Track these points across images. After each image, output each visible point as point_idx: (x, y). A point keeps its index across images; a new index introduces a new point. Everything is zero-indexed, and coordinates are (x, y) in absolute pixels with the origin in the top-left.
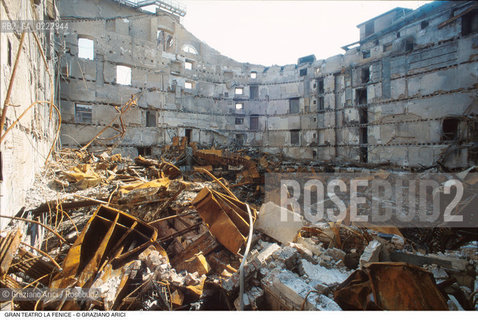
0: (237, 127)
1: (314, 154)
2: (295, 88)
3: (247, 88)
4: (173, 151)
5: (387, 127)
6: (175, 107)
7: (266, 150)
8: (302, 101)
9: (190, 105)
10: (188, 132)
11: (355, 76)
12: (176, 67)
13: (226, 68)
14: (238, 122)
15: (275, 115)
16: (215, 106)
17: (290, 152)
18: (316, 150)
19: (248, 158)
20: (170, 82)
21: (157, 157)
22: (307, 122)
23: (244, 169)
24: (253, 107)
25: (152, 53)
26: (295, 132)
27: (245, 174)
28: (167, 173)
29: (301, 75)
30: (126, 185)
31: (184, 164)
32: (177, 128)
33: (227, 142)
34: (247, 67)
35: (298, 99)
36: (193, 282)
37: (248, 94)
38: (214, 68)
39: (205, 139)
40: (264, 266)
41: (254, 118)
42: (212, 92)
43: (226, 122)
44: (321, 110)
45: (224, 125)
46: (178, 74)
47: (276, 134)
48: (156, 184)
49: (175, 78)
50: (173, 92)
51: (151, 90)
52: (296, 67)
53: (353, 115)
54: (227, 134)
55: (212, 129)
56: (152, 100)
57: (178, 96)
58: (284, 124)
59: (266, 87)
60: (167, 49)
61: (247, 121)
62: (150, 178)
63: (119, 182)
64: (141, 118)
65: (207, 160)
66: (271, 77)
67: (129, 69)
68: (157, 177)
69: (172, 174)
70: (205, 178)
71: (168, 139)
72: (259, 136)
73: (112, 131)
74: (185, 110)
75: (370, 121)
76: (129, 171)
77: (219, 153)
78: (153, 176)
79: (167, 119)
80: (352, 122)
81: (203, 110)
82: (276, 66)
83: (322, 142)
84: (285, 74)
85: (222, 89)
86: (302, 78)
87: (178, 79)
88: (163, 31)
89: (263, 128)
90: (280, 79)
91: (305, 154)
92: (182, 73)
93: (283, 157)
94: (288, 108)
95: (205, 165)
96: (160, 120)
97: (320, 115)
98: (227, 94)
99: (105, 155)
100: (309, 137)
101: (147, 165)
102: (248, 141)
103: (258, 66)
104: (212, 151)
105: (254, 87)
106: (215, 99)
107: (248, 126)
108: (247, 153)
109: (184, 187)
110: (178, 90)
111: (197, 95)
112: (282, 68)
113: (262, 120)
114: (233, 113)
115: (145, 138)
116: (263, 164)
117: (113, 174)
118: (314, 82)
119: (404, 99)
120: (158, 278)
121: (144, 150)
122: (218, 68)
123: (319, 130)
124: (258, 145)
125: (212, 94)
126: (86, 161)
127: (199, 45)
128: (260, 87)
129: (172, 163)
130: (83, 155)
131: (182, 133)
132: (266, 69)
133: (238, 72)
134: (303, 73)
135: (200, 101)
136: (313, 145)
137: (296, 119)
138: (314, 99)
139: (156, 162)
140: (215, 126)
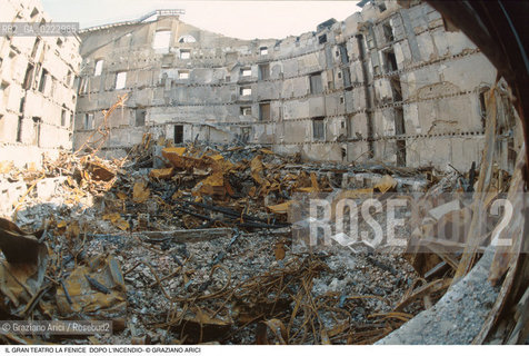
0: (243, 118)
1: (343, 153)
2: (314, 61)
3: (256, 68)
5: (425, 105)
6: (163, 102)
7: (281, 149)
8: (324, 75)
9: (181, 97)
10: (179, 130)
11: (377, 34)
12: (169, 60)
13: (228, 49)
14: (243, 111)
15: (292, 98)
16: (213, 94)
17: (313, 152)
18: (345, 146)
20: (160, 76)
22: (332, 105)
24: (265, 91)
25: (147, 52)
26: (318, 120)
29: (321, 43)
32: (164, 125)
34: (255, 43)
35: (319, 73)
37: (256, 75)
38: (213, 52)
41: (264, 104)
42: (209, 78)
43: (227, 113)
44: (348, 86)
45: (224, 116)
46: (170, 66)
47: (293, 124)
49: (166, 71)
50: (163, 85)
51: (140, 89)
52: (314, 35)
53: (383, 88)
54: (228, 128)
55: (208, 123)
56: (140, 98)
57: (168, 88)
58: (303, 110)
59: (279, 63)
61: (255, 109)
64: (129, 118)
66: (284, 50)
72: (270, 129)
74: (175, 104)
75: (405, 97)
79: (156, 117)
80: (385, 100)
81: (196, 101)
82: (292, 36)
83: (353, 134)
84: (302, 44)
85: (223, 73)
86: (322, 46)
87: (169, 71)
89: (276, 118)
90: (296, 50)
91: (331, 154)
92: (175, 64)
93: (299, 159)
94: (308, 86)
97: (348, 93)
98: (228, 78)
100: (335, 127)
102: (256, 138)
103: (269, 41)
105: (263, 66)
106: (213, 86)
107: (257, 116)
110: (168, 83)
111: (190, 85)
112: (298, 38)
113: (275, 106)
114: (238, 100)
115: (131, 139)
118: (335, 49)
119: (436, 61)
122: (219, 51)
123: (348, 116)
124: (269, 141)
125: (209, 80)
127: (197, 34)
128: (272, 65)
131: (170, 134)
132: (278, 43)
133: (243, 50)
134: (323, 39)
135: (193, 91)
136: (341, 139)
137: (318, 101)
138: (339, 71)
140: (211, 119)
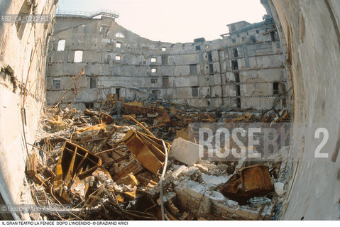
0: (153, 85)
1: (209, 103)
2: (193, 58)
3: (160, 58)
4: (108, 105)
5: (250, 85)
6: (108, 73)
7: (175, 102)
8: (198, 66)
9: (119, 71)
10: (118, 90)
11: (230, 52)
12: (110, 47)
13: (144, 45)
14: (153, 81)
15: (180, 76)
16: (136, 71)
17: (192, 103)
18: (209, 100)
19: (162, 107)
20: (106, 57)
21: (97, 110)
22: (202, 81)
23: (160, 115)
24: (164, 71)
25: (96, 40)
26: (195, 87)
27: (160, 119)
28: (104, 120)
29: (197, 49)
30: (79, 129)
31: (115, 113)
32: (110, 88)
33: (146, 96)
34: (159, 44)
35: (195, 65)
36: (128, 190)
37: (160, 61)
38: (135, 45)
39: (130, 95)
40: (176, 180)
41: (165, 78)
42: (134, 61)
43: (144, 82)
44: (212, 73)
45: (143, 84)
46: (111, 51)
47: (181, 89)
48: (97, 128)
49: (109, 54)
50: (108, 63)
51: (93, 64)
52: (193, 44)
53: (231, 77)
54: (145, 91)
55: (135, 88)
56: (94, 70)
57: (111, 66)
58: (187, 82)
59: (173, 57)
60: (105, 37)
61: (160, 81)
62: (94, 124)
63: (75, 127)
64: (87, 83)
65: (131, 110)
66: (176, 50)
67: (81, 52)
68: (98, 123)
69: (108, 121)
70: (131, 122)
71: (104, 96)
72: (169, 91)
73: (70, 93)
74: (116, 75)
75: (241, 81)
76: (81, 120)
77: (140, 105)
78: (95, 122)
79: (104, 82)
80: (231, 81)
81: (128, 74)
82: (180, 43)
83: (213, 95)
84: (186, 48)
85: (141, 59)
86: (198, 51)
87: (111, 54)
88: (104, 27)
89: (172, 86)
90: (183, 51)
91: (202, 104)
92: (114, 50)
93: (187, 106)
94: (189, 71)
95: (130, 114)
96: (99, 83)
97: (211, 76)
98: (145, 62)
99: (67, 109)
100: (204, 91)
101: (91, 115)
102: (161, 95)
103: (167, 43)
104: (135, 104)
105: (164, 57)
106: (136, 66)
107: (161, 84)
108: (161, 104)
109: (116, 129)
110: (111, 61)
111: (123, 64)
112: (184, 45)
113: (171, 79)
114: (149, 75)
115: (89, 96)
116: (173, 111)
117: (72, 121)
118: (205, 54)
119: (256, 69)
120: (106, 187)
121: (89, 105)
122: (139, 45)
123: (211, 87)
124: (169, 98)
125: (134, 63)
126: (58, 113)
127: (126, 32)
128: (169, 57)
129: (107, 113)
130: (56, 110)
131: (114, 92)
132: (173, 45)
133: (152, 47)
134: (198, 48)
135: (126, 68)
136: (208, 97)
137: (195, 79)
138: (206, 65)
139: (96, 113)
140: (136, 85)
